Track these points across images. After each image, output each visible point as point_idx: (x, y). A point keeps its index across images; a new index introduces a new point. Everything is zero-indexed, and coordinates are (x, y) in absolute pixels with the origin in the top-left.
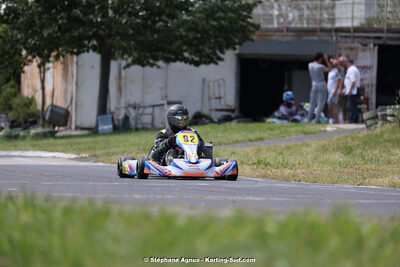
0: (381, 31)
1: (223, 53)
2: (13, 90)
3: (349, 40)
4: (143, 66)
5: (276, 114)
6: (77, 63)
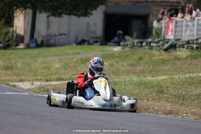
0: (173, 2)
1: (91, 11)
3: (157, 6)
4: (56, 16)
5: (113, 41)
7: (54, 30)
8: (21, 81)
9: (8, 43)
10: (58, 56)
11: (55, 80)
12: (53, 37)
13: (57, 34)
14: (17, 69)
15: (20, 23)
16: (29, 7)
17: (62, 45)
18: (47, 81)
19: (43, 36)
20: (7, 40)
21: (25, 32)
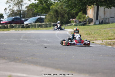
2: (81, 14)
4: (108, 8)
6: (95, 8)
7: (108, 15)
8: (96, 40)
9: (85, 22)
10: (111, 28)
11: (113, 39)
12: (107, 19)
13: (109, 17)
14: (93, 35)
15: (91, 12)
16: (95, 4)
17: (112, 23)
18: (109, 40)
19: (102, 18)
20: (84, 21)
21: (93, 17)
